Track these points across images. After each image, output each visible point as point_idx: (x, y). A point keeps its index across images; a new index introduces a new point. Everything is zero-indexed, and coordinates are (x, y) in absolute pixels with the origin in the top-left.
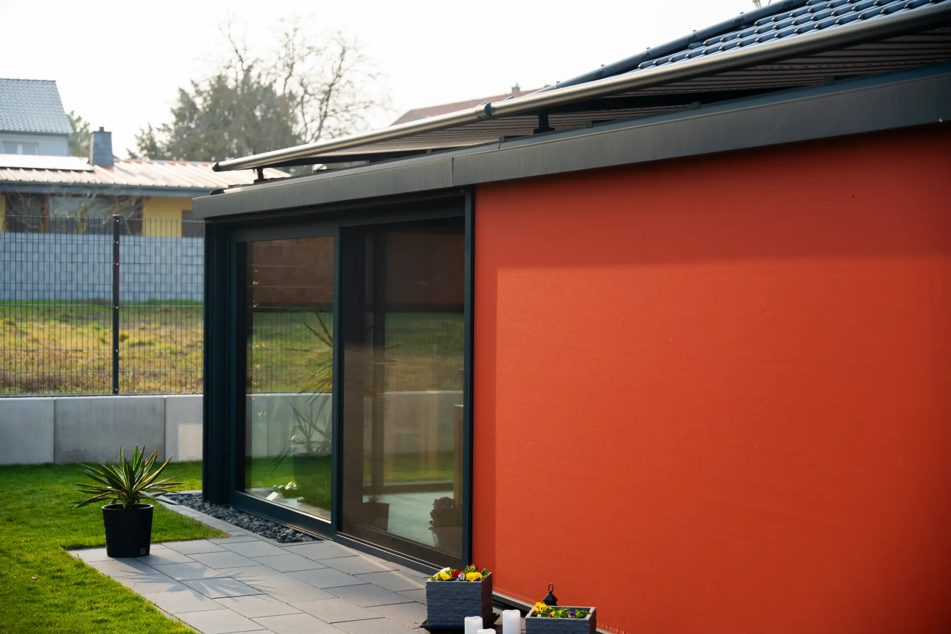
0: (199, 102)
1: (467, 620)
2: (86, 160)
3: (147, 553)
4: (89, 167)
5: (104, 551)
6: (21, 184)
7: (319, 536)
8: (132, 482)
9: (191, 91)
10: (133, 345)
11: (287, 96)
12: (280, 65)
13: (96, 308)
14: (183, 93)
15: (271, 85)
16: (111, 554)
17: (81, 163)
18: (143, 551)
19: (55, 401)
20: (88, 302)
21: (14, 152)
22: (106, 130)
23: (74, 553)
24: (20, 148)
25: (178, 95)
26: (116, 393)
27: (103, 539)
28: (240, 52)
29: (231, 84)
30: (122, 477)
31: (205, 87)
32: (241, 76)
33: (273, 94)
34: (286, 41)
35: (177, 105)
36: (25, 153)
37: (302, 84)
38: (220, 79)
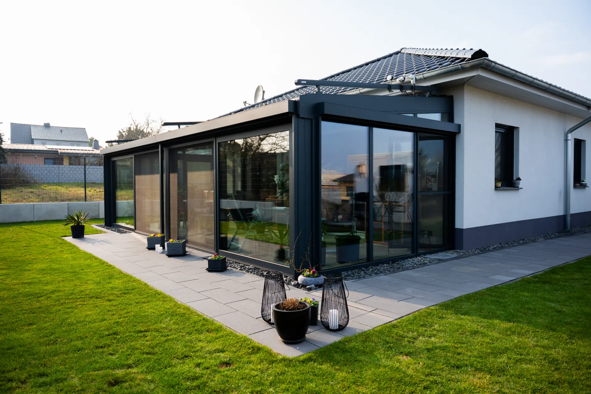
0: (124, 134)
1: (156, 245)
2: (92, 148)
3: (83, 237)
4: (92, 150)
5: (72, 237)
6: (72, 153)
7: (131, 231)
8: (78, 219)
9: (121, 131)
10: (98, 192)
11: (147, 132)
12: (145, 125)
13: (93, 184)
14: (120, 132)
15: (143, 130)
16: (73, 237)
17: (91, 148)
18: (82, 236)
19: (68, 203)
20: (90, 183)
21: (74, 146)
22: (97, 140)
23: (63, 238)
24: (75, 145)
25: (118, 132)
26: (86, 201)
27: (71, 235)
28: (134, 121)
29: (132, 129)
30: (76, 218)
31: (125, 130)
32: (135, 128)
33: (144, 132)
34: (147, 118)
35: (118, 135)
36: (76, 146)
37: (151, 130)
38: (130, 128)
